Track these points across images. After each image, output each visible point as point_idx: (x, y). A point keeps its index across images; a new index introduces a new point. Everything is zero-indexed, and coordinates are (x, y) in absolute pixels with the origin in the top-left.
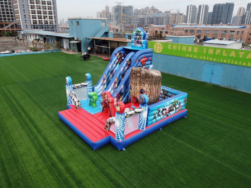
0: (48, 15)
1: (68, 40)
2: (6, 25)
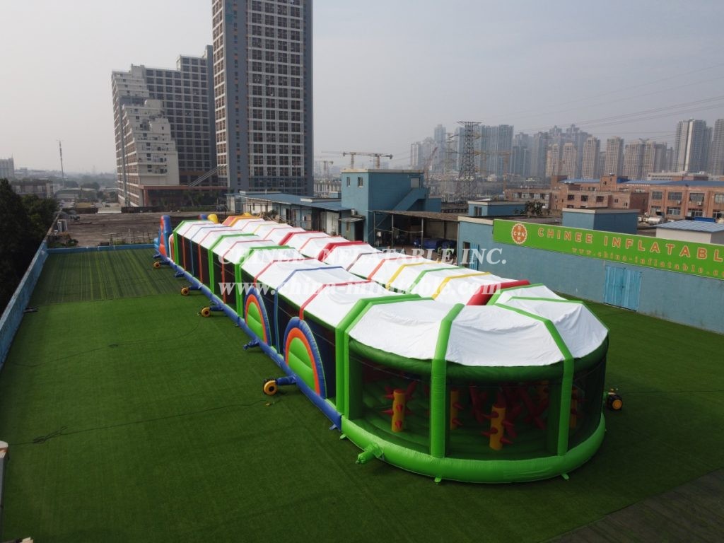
0: (290, 155)
1: (337, 216)
2: (194, 178)
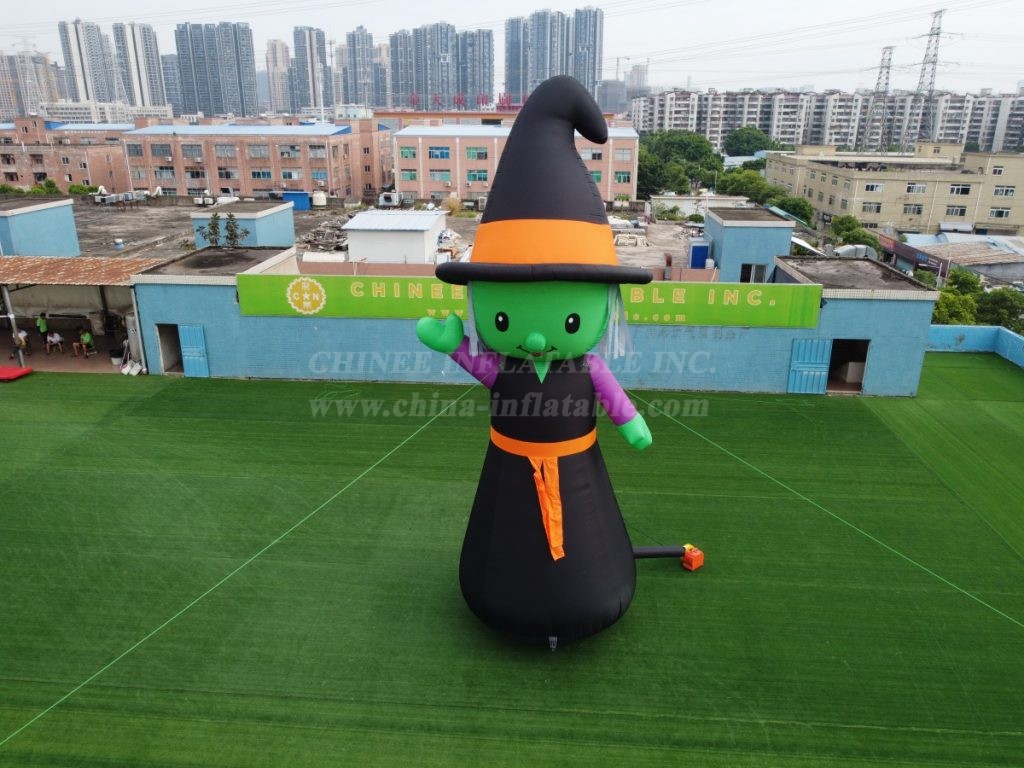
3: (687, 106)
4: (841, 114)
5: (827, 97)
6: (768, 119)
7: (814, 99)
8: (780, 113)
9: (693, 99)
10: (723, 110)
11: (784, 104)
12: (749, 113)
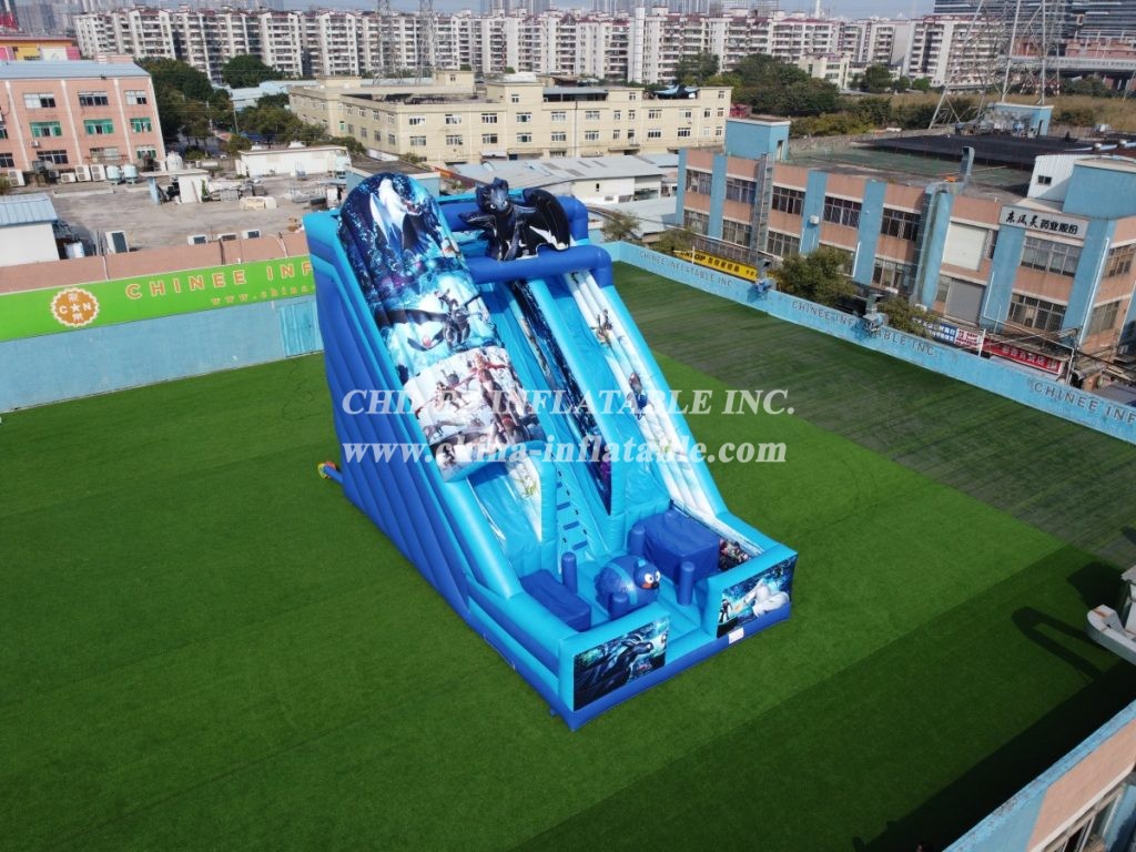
3: (156, 27)
4: (336, 36)
5: (317, 17)
6: (257, 42)
7: (303, 18)
8: (270, 36)
9: (163, 19)
10: (203, 32)
11: (273, 24)
12: (235, 35)
